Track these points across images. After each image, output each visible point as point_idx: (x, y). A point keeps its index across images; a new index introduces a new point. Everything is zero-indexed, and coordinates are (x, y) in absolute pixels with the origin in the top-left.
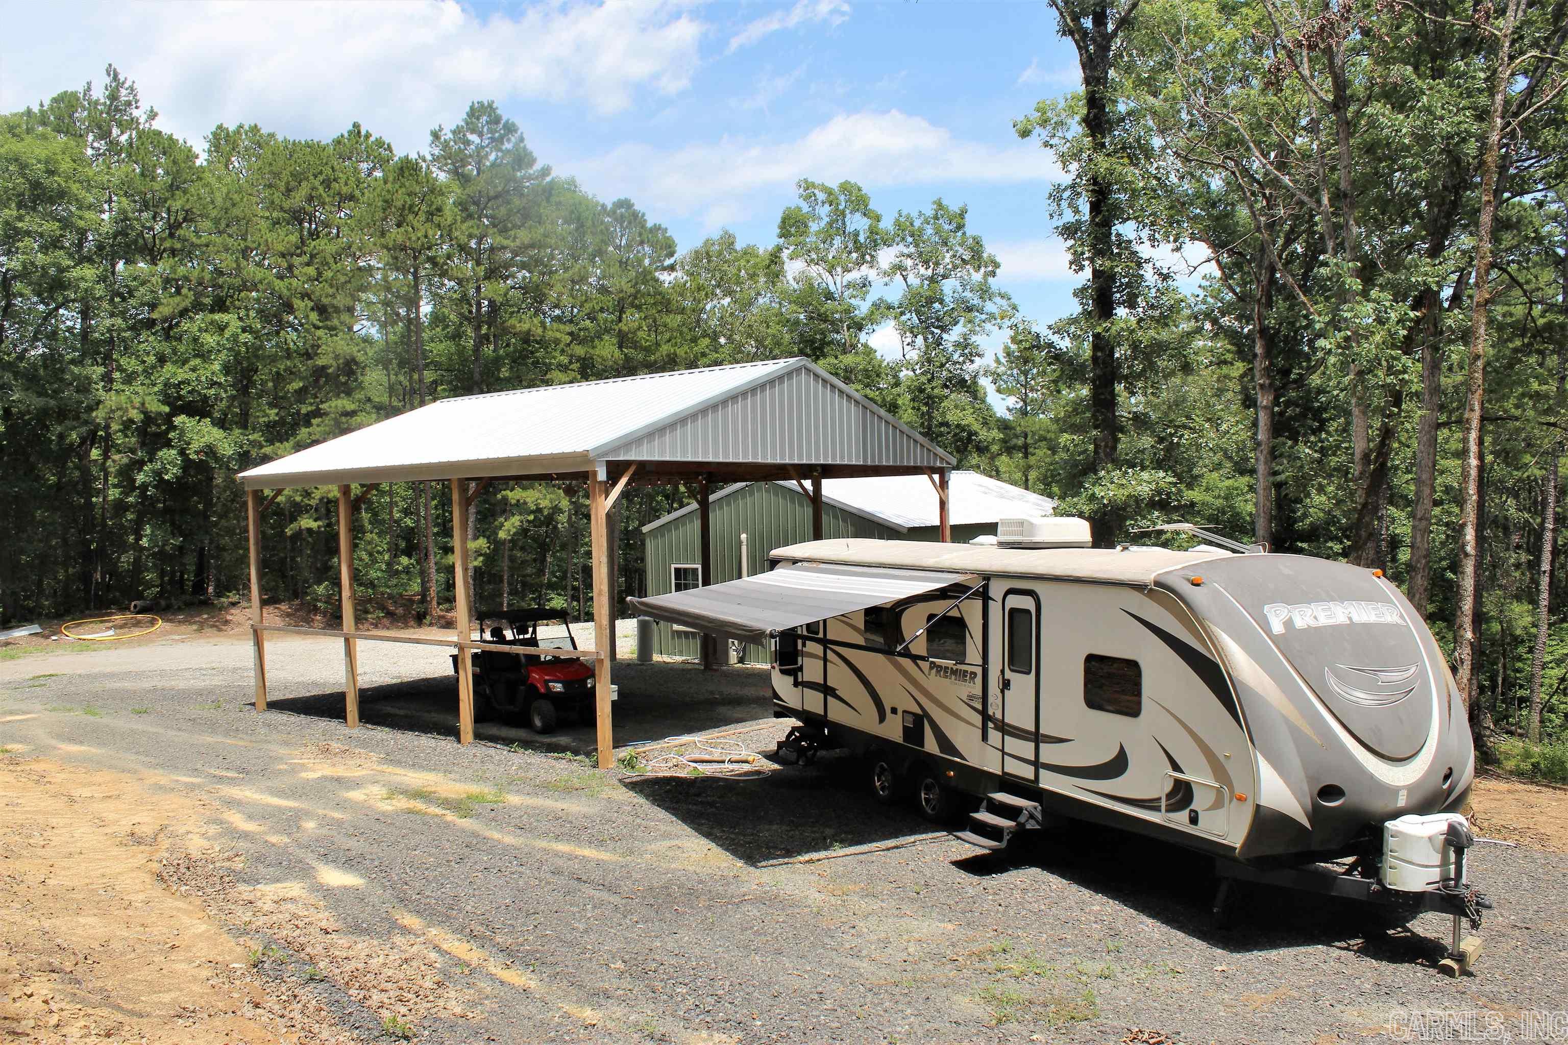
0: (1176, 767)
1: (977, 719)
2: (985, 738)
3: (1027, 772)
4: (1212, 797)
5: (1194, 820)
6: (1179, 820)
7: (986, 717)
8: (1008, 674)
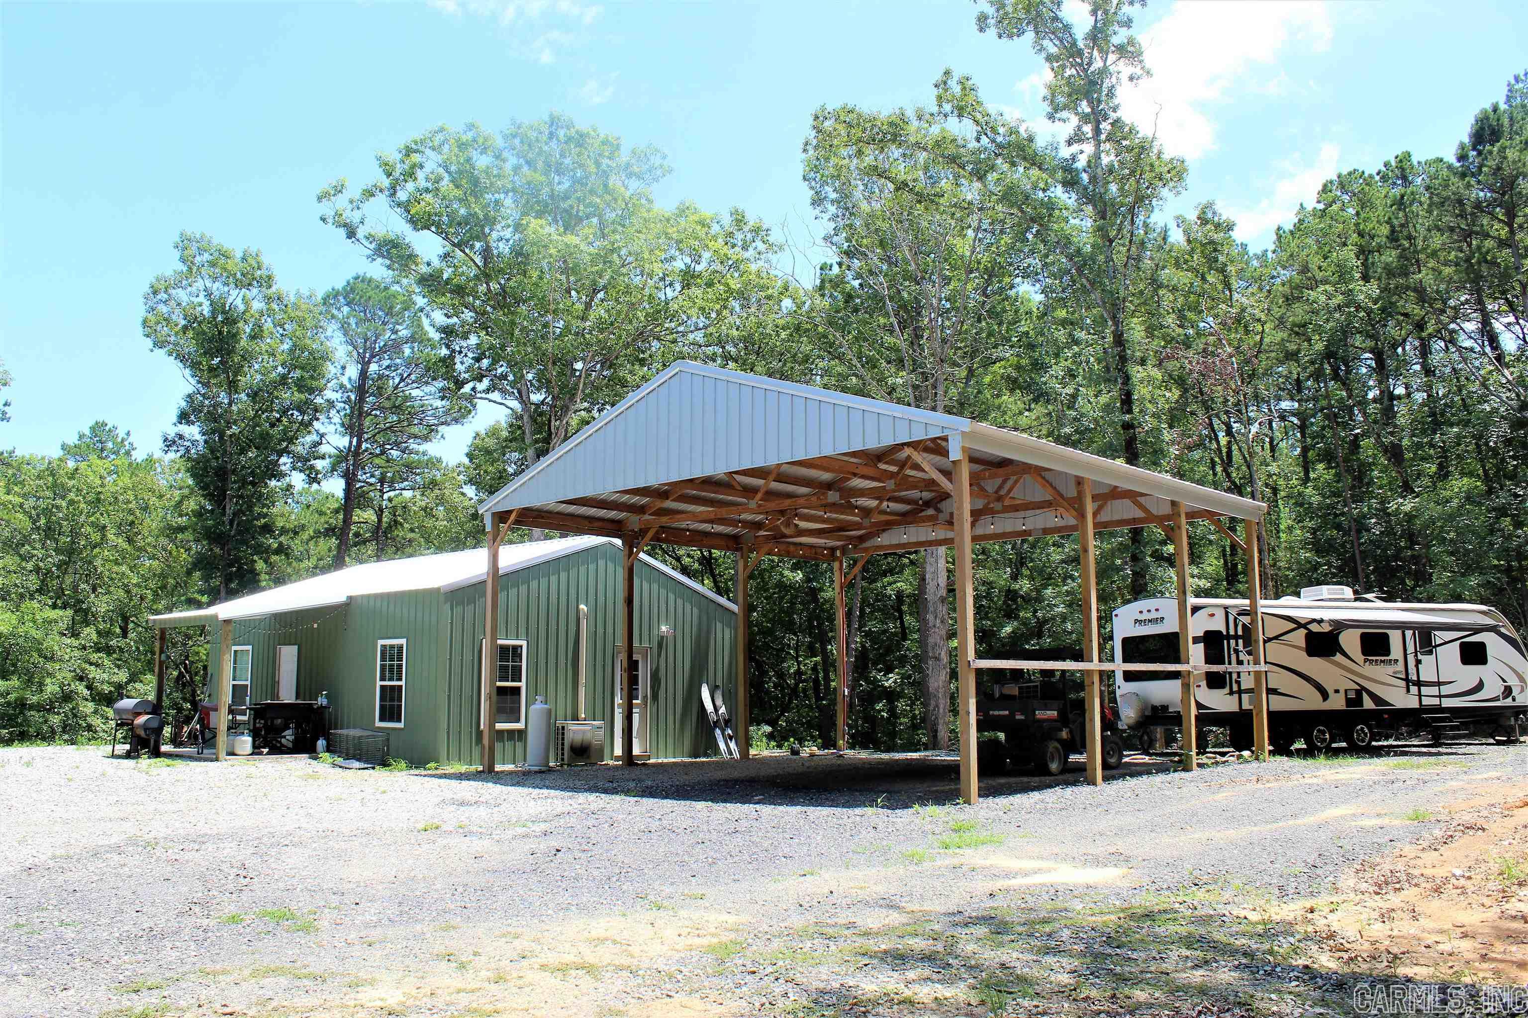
0: (1504, 681)
1: (1403, 684)
2: (1408, 691)
3: (1436, 701)
4: (1519, 689)
5: (1514, 700)
6: (1508, 702)
7: (1407, 680)
8: (1420, 657)
